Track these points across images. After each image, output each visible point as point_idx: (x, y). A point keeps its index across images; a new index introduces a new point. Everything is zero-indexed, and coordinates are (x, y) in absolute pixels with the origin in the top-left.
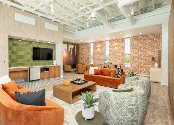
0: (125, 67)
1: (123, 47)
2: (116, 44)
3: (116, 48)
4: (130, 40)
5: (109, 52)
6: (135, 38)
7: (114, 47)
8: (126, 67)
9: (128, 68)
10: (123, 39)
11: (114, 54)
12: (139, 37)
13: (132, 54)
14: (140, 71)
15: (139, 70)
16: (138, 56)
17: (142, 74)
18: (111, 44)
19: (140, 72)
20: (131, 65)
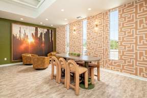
0: (110, 60)
1: (107, 26)
2: (97, 22)
3: (96, 29)
4: (120, 11)
5: (87, 36)
6: (128, 7)
7: (93, 28)
8: (112, 60)
9: (115, 63)
10: (106, 13)
11: (93, 38)
12: (136, 3)
13: (123, 38)
14: (138, 70)
15: (137, 68)
16: (134, 40)
17: (144, 77)
18: (90, 23)
19: (138, 72)
20: (121, 57)
